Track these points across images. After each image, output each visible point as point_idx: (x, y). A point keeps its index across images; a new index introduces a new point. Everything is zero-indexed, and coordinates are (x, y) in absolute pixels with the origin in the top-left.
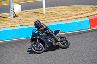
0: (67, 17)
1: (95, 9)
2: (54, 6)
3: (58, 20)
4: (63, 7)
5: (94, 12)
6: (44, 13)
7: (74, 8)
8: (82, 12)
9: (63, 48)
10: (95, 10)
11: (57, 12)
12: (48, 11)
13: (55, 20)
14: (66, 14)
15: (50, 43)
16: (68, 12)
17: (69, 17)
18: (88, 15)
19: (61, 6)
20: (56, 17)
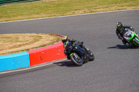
5: (37, 43)
8: (19, 43)
10: (38, 40)
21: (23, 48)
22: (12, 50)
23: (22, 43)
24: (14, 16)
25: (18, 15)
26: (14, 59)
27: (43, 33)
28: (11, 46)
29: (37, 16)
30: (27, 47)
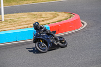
0: (27, 24)
1: (56, 15)
2: (13, 13)
3: (17, 27)
4: (23, 14)
5: (55, 19)
6: (3, 20)
7: (35, 15)
8: (42, 19)
9: (62, 47)
10: (56, 17)
11: (17, 19)
12: (7, 19)
13: (14, 28)
15: (52, 42)
16: (28, 19)
17: (28, 24)
18: (48, 22)
19: (21, 12)
20: (16, 25)
21: (45, 22)
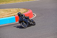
14: (2, 14)
21: (13, 14)
22: (8, 15)
23: (12, 12)
24: (9, 1)
25: (10, 1)
26: (9, 19)
27: (21, 8)
28: (8, 14)
29: (18, 1)
30: (14, 14)
